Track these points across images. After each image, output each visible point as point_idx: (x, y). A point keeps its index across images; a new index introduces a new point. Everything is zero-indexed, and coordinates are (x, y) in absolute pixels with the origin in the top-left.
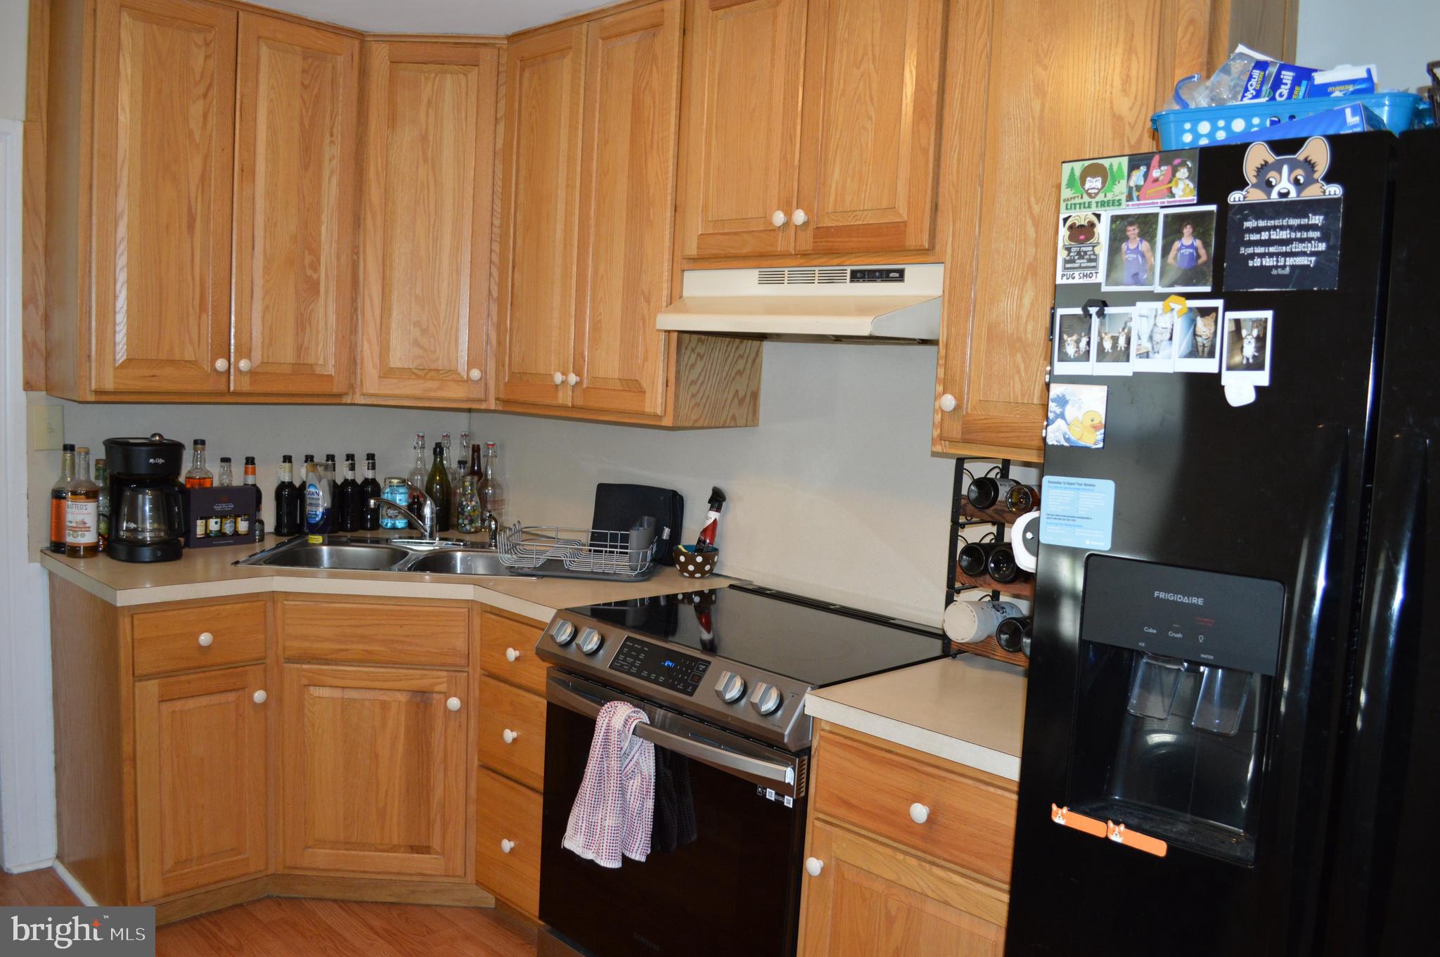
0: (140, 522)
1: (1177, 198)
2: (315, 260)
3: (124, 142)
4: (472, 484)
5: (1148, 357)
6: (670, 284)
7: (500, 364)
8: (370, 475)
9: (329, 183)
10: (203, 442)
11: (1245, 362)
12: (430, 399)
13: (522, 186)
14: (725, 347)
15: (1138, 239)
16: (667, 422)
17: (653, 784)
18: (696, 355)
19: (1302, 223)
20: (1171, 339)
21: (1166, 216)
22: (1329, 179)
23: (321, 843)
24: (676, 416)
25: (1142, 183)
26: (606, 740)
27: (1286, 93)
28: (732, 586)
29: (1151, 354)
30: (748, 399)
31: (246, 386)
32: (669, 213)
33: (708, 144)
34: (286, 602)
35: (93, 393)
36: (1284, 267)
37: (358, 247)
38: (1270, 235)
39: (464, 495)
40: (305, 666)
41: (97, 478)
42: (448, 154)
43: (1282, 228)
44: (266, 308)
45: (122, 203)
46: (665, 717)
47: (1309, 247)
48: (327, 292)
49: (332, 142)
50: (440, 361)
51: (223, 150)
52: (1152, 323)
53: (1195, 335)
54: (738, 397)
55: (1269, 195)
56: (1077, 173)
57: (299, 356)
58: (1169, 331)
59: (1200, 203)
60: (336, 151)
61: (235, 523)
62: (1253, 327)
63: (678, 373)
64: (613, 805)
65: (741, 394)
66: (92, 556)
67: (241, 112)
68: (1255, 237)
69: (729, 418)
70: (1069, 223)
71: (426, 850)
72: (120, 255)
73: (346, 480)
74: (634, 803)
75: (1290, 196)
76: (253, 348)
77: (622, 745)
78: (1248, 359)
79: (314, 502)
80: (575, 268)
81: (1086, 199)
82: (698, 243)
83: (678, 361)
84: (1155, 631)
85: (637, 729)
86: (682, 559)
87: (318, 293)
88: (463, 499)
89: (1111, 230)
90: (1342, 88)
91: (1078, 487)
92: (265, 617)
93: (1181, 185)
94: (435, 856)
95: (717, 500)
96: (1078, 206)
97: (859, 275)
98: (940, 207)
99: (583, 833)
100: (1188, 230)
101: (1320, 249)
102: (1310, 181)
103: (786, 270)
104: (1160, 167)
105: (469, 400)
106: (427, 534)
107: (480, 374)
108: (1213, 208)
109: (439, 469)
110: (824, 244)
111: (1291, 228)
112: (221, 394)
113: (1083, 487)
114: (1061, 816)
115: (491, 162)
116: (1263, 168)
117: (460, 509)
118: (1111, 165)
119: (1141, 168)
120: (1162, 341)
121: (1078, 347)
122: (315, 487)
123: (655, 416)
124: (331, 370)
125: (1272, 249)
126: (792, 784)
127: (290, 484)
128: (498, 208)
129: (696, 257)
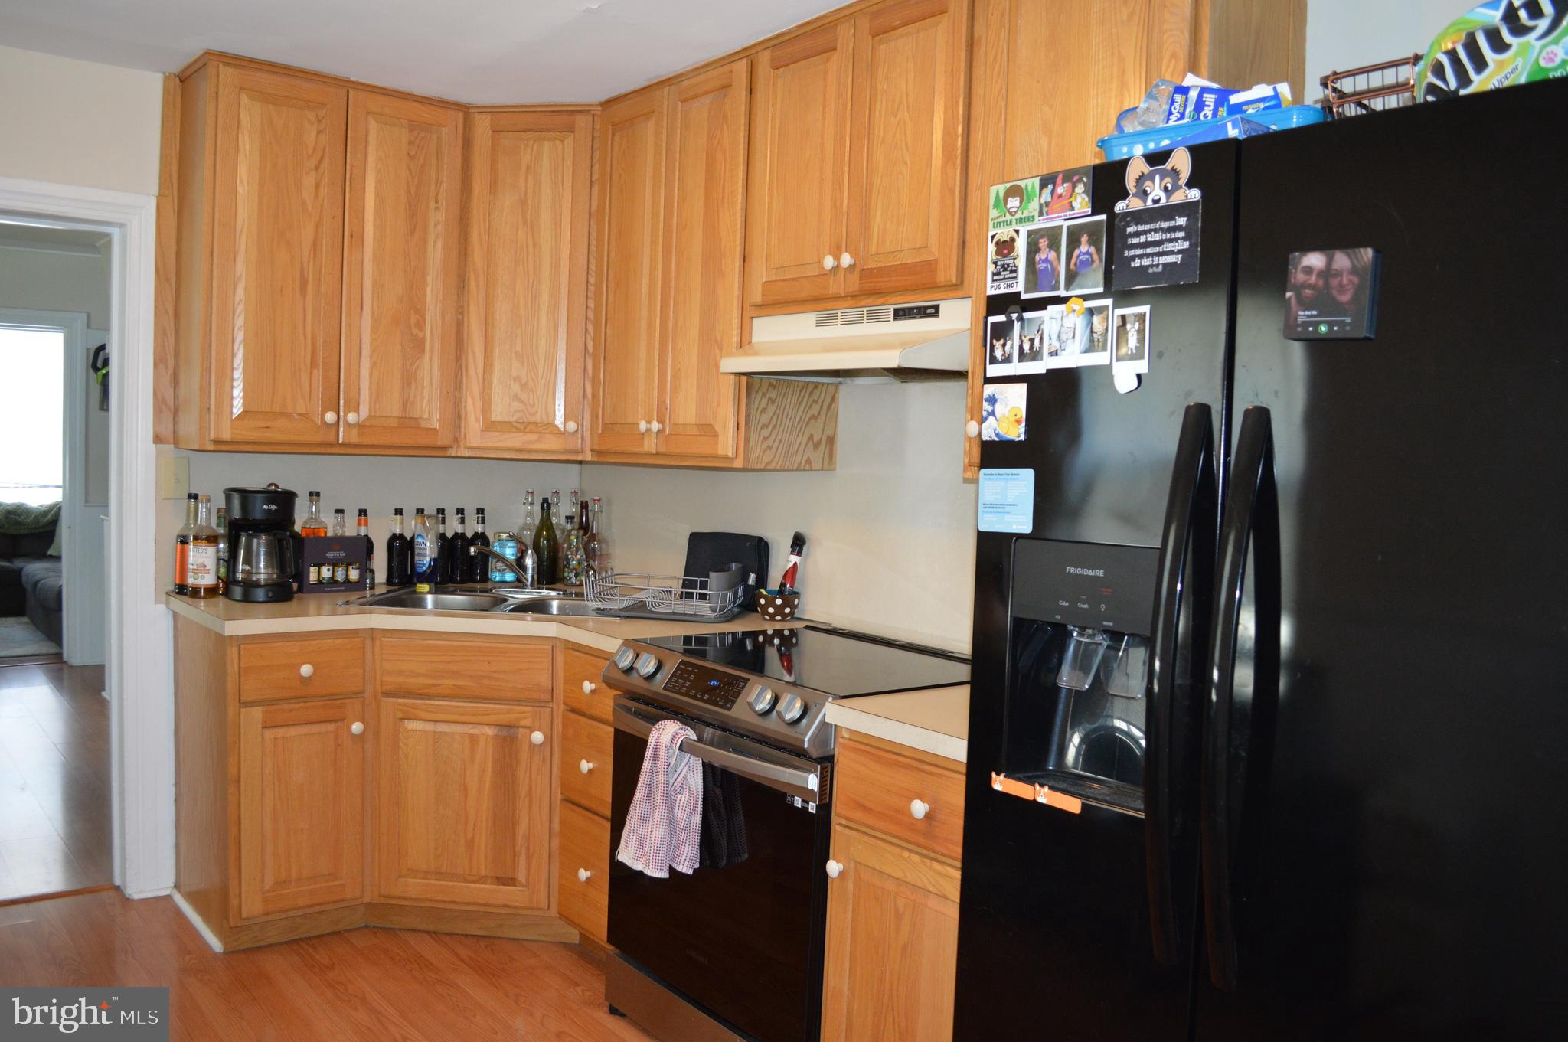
0: (254, 564)
1: (1076, 211)
2: (420, 319)
3: (242, 212)
4: (577, 538)
5: (1057, 355)
6: (740, 331)
7: (594, 416)
8: (479, 529)
9: (434, 246)
10: (318, 494)
11: (1129, 353)
12: (529, 451)
13: (613, 244)
14: (798, 392)
15: (1048, 250)
16: (738, 463)
17: (700, 800)
18: (767, 399)
19: (1171, 225)
20: (1074, 337)
21: (1068, 227)
22: (1190, 184)
23: (413, 872)
24: (746, 459)
25: (1050, 199)
26: (655, 756)
27: (1210, 114)
28: (808, 627)
29: (1059, 352)
30: (823, 443)
31: (354, 438)
32: (738, 263)
33: (770, 195)
34: (383, 639)
35: (212, 443)
36: (1157, 265)
37: (462, 307)
38: (1147, 238)
39: (569, 548)
40: (401, 701)
41: (218, 525)
42: (545, 217)
43: (1156, 231)
44: (374, 365)
45: (240, 268)
46: (713, 735)
47: (1176, 246)
48: (432, 351)
49: (437, 208)
50: (539, 413)
51: (334, 218)
52: (1060, 324)
53: (1092, 332)
54: (813, 441)
55: (1145, 202)
56: (1001, 195)
57: (404, 410)
58: (1073, 329)
59: (1093, 214)
60: (441, 216)
61: (347, 571)
62: (1135, 321)
63: (748, 416)
64: (659, 817)
65: (816, 439)
66: (211, 598)
67: (351, 182)
68: (1135, 241)
69: (803, 461)
70: (995, 240)
71: (511, 881)
72: (238, 318)
73: (456, 534)
74: (681, 817)
75: (1161, 202)
76: (361, 401)
77: (669, 761)
78: (1132, 350)
79: (421, 552)
80: (658, 321)
81: (1008, 217)
82: (762, 291)
83: (748, 405)
84: (1067, 604)
85: (684, 745)
86: (763, 601)
87: (423, 351)
88: (569, 553)
89: (1028, 242)
90: (1254, 106)
91: (1006, 477)
92: (364, 653)
93: (1079, 199)
94: (520, 888)
95: (798, 543)
96: (1002, 224)
97: (901, 313)
98: (967, 244)
99: (634, 845)
100: (1084, 239)
101: (1185, 247)
102: (1176, 187)
103: (839, 312)
104: (1063, 185)
105: (565, 452)
106: (529, 583)
107: (575, 425)
108: (1103, 217)
109: (546, 523)
110: (869, 285)
111: (1162, 230)
112: (331, 445)
113: (1010, 476)
114: (1000, 783)
115: (587, 224)
116: (1141, 179)
117: (565, 563)
118: (1027, 186)
119: (1049, 186)
120: (1067, 339)
121: (1004, 351)
122: (423, 538)
123: (727, 458)
124: (436, 425)
125: (1149, 250)
126: (816, 790)
127: (401, 537)
128: (593, 267)
129: (760, 304)
